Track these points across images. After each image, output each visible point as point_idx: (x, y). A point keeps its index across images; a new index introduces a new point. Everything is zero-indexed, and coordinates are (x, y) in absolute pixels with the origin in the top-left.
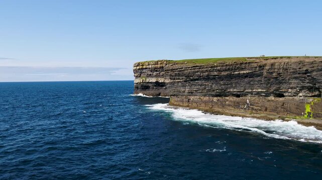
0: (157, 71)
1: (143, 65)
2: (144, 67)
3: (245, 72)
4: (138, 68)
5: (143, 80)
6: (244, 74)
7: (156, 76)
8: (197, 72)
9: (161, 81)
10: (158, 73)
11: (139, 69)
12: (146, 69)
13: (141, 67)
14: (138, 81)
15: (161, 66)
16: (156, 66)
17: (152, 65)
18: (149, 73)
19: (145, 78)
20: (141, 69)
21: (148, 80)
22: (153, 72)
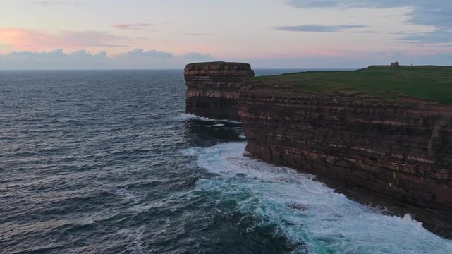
0: (221, 81)
1: (200, 70)
2: (202, 72)
3: (393, 123)
4: (192, 73)
5: (200, 94)
6: (390, 125)
7: (221, 88)
8: (300, 109)
9: (228, 97)
10: (223, 83)
11: (194, 75)
12: (204, 75)
13: (196, 72)
14: (192, 94)
15: (230, 72)
16: (221, 72)
17: (214, 70)
18: (210, 83)
19: (204, 90)
20: (197, 75)
21: (208, 94)
22: (216, 82)
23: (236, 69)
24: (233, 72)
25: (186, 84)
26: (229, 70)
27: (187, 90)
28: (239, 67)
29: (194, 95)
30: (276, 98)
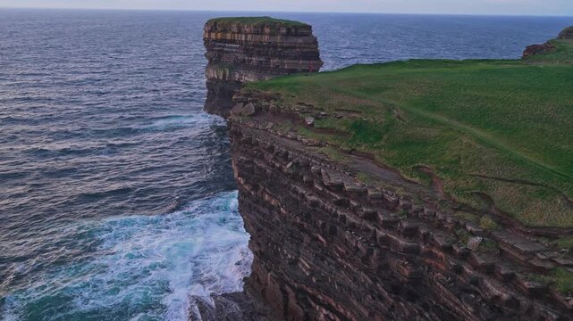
0: (259, 54)
1: (224, 31)
2: (229, 36)
4: (213, 36)
5: (224, 75)
7: (261, 69)
10: (262, 59)
11: (216, 40)
13: (219, 36)
14: (213, 74)
15: (272, 40)
16: (258, 38)
17: (246, 34)
18: (241, 57)
19: (231, 69)
20: (221, 41)
21: (237, 76)
22: (251, 56)
23: (283, 35)
24: (278, 39)
25: (205, 55)
26: (272, 34)
27: (207, 67)
28: (289, 30)
29: (216, 76)
30: (297, 164)
